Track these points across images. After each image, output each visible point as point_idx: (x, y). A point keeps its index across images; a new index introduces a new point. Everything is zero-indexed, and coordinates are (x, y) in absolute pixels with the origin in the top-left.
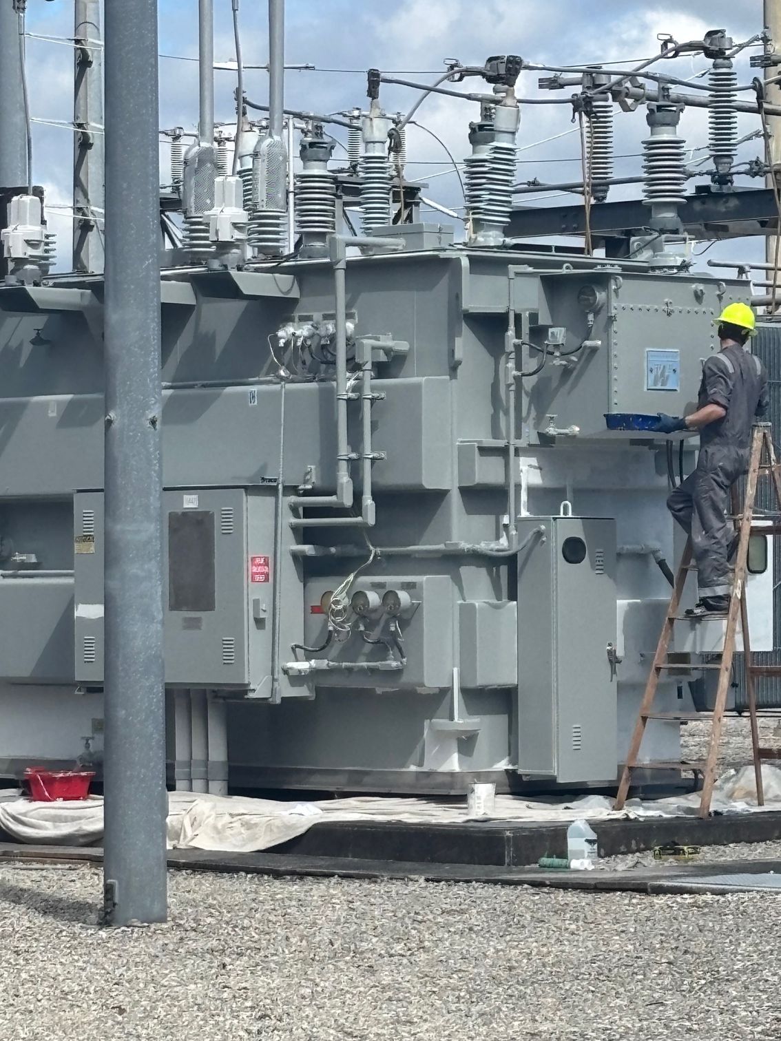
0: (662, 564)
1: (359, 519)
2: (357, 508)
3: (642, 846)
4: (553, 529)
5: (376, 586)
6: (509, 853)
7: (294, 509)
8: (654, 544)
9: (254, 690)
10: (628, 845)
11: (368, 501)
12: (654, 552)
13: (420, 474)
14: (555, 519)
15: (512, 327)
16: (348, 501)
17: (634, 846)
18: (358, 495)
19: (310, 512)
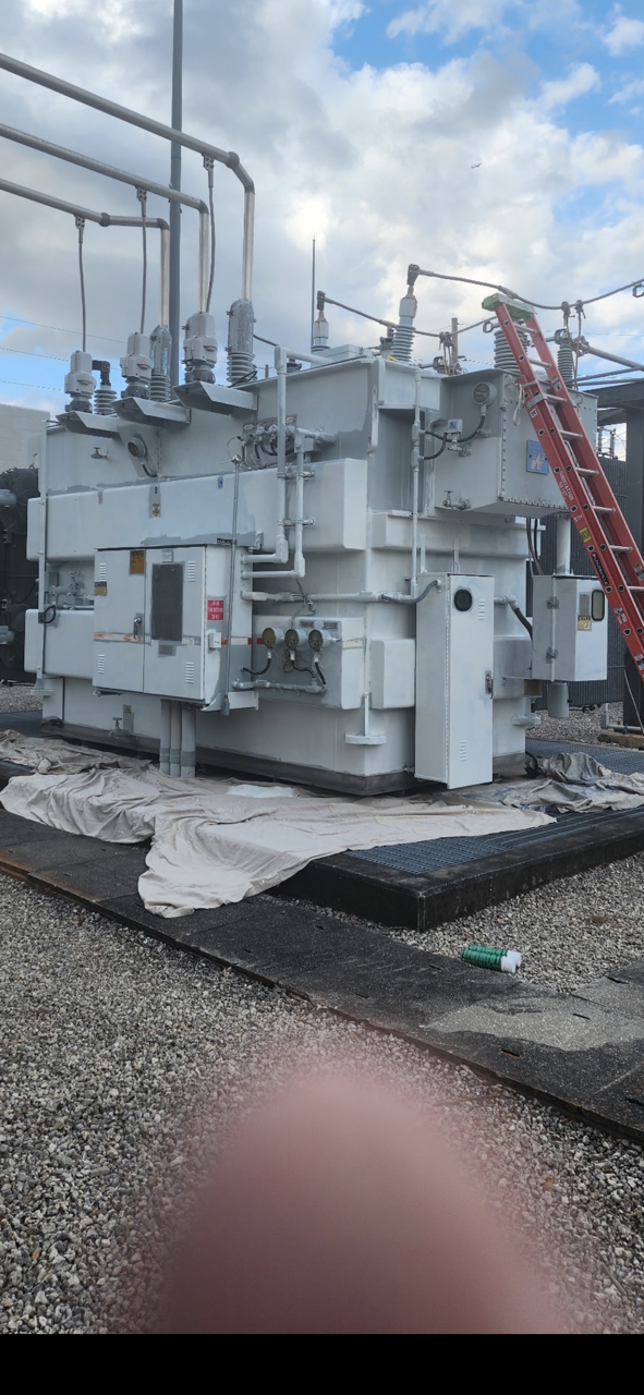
0: (517, 611)
1: (291, 572)
2: (290, 565)
3: (541, 880)
4: (447, 583)
5: (304, 624)
6: (421, 916)
7: (246, 564)
8: (512, 597)
9: (208, 705)
10: (530, 884)
11: (300, 560)
12: (511, 603)
13: (342, 537)
14: (449, 575)
15: (418, 419)
16: (285, 559)
17: (534, 883)
18: (292, 554)
19: (257, 566)
